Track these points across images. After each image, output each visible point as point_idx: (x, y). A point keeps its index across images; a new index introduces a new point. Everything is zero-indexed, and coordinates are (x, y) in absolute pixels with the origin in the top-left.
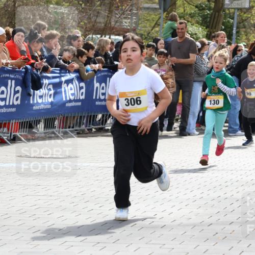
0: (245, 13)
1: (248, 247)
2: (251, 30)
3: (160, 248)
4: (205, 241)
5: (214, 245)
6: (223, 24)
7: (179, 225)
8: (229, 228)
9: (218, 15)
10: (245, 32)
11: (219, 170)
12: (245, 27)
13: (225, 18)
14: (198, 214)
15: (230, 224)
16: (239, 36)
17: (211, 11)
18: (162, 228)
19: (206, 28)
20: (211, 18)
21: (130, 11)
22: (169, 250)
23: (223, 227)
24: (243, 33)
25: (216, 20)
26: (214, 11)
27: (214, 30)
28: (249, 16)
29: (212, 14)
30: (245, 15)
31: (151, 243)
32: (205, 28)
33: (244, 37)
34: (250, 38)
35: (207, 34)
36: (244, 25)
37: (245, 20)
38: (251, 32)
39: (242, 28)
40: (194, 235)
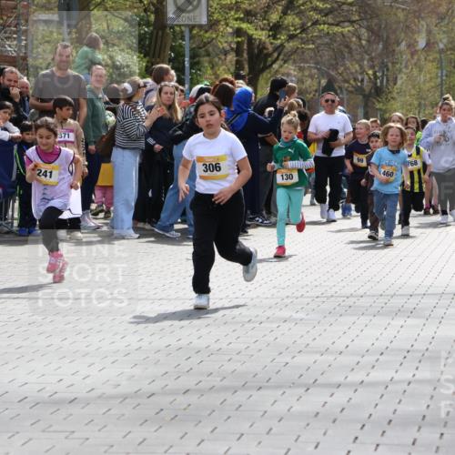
0: (206, 32)
1: (212, 432)
2: (220, 58)
3: (66, 438)
4: (141, 425)
5: (156, 431)
6: (172, 49)
7: (99, 397)
8: (182, 400)
9: (163, 33)
10: (210, 62)
11: (170, 300)
12: (208, 55)
13: (174, 39)
14: (133, 376)
15: (185, 393)
16: (200, 70)
17: (151, 28)
18: (70, 402)
19: (145, 56)
20: (151, 39)
21: (15, 27)
22: (82, 441)
23: (172, 399)
24: (206, 64)
25: (159, 42)
26: (154, 28)
27: (158, 60)
28: (214, 36)
29: (152, 33)
30: (207, 35)
31: (51, 429)
32: (142, 55)
33: (210, 72)
34: (218, 72)
35: (147, 67)
36: (207, 51)
37: (209, 43)
38: (220, 62)
39: (204, 56)
40: (123, 415)
